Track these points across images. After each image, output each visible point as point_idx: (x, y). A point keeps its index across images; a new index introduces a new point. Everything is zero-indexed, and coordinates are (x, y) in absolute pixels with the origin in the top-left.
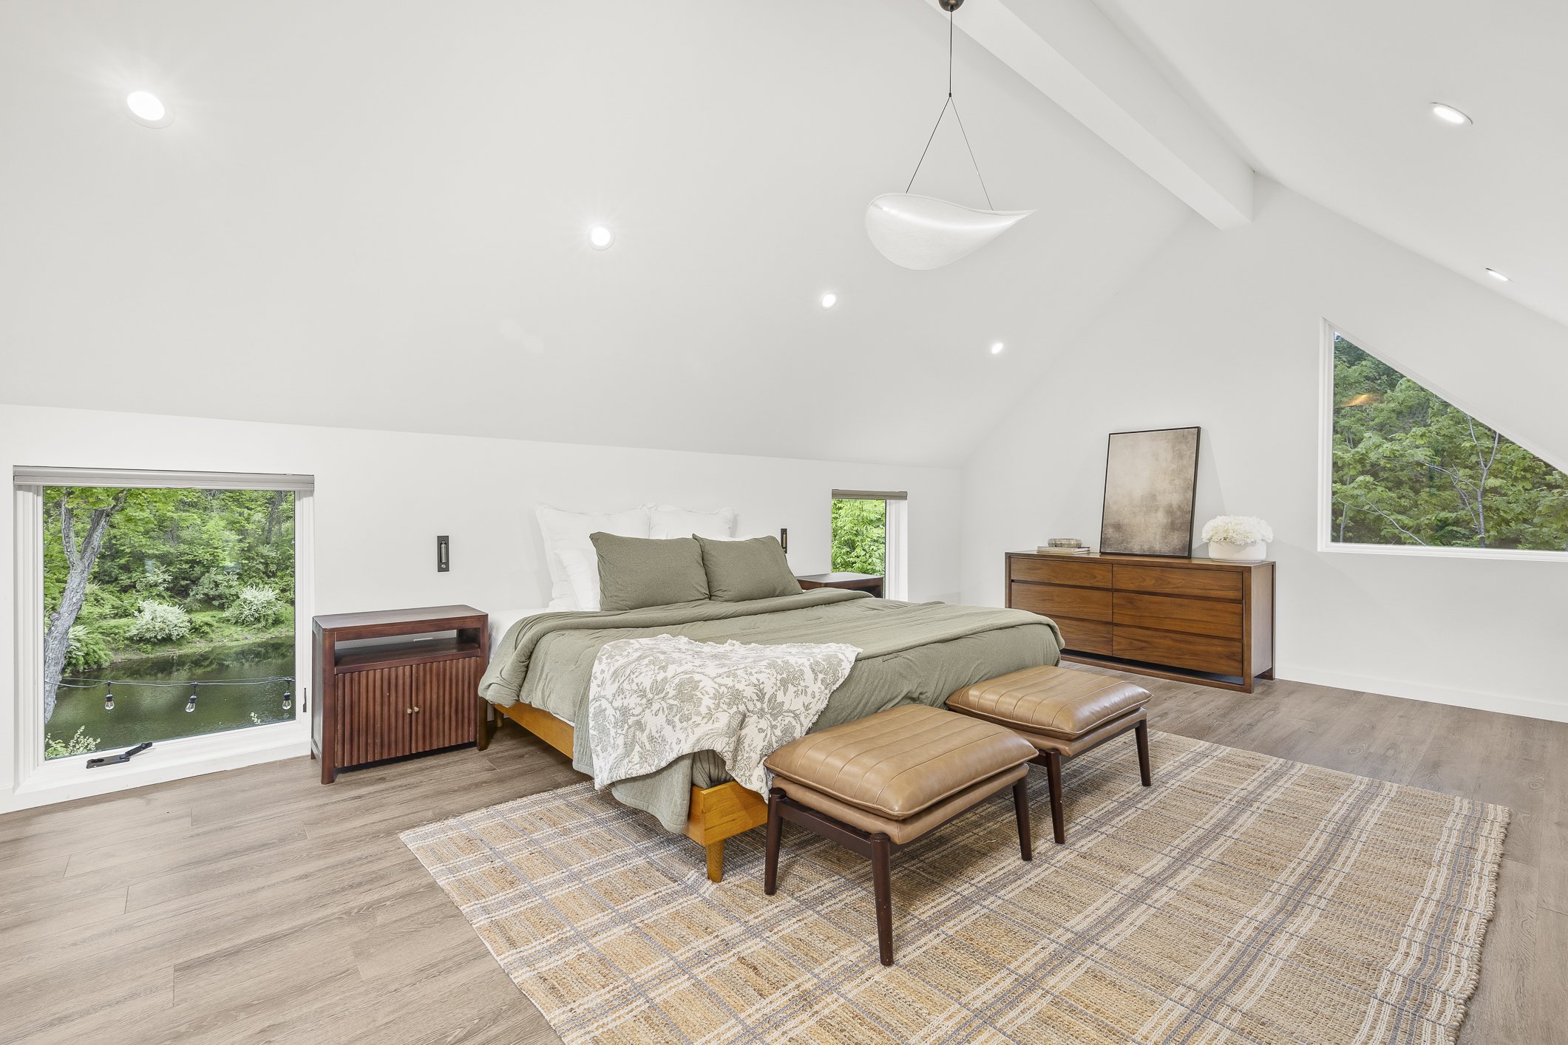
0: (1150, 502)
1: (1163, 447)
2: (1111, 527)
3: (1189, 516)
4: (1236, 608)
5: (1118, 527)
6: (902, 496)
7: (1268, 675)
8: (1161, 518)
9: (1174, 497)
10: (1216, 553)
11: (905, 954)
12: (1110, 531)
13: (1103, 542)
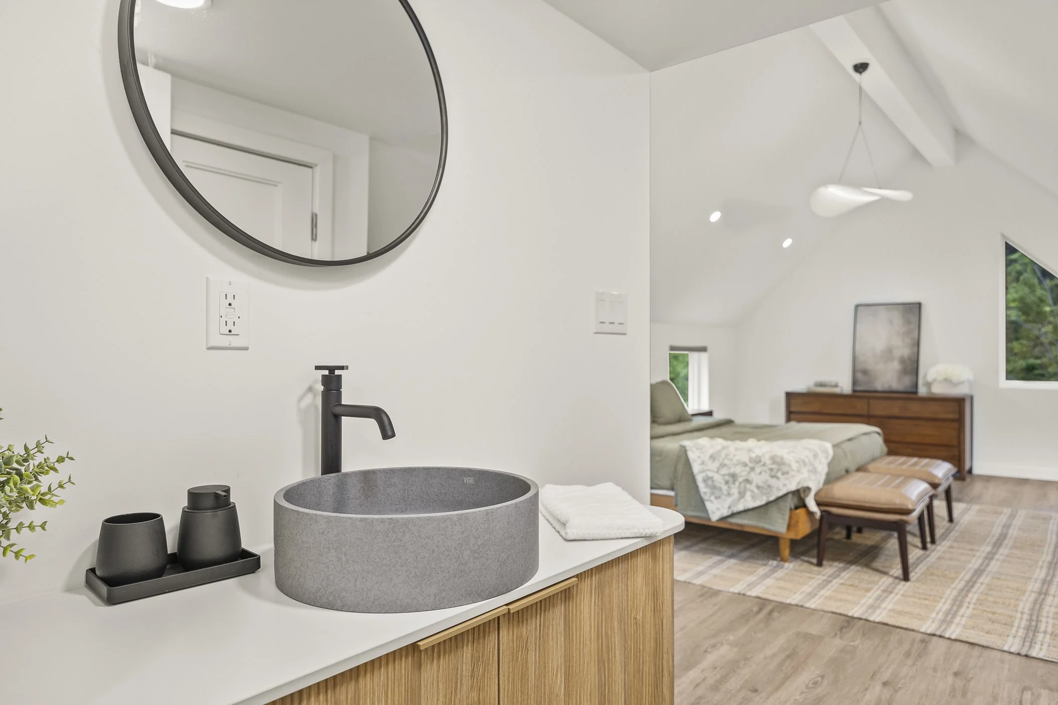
0: (888, 354)
1: (897, 317)
2: (858, 371)
3: (916, 365)
4: (956, 425)
5: (865, 372)
6: (703, 349)
7: (970, 471)
8: (896, 366)
9: (904, 351)
10: (939, 390)
11: (912, 575)
12: (859, 376)
13: (855, 383)
